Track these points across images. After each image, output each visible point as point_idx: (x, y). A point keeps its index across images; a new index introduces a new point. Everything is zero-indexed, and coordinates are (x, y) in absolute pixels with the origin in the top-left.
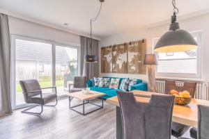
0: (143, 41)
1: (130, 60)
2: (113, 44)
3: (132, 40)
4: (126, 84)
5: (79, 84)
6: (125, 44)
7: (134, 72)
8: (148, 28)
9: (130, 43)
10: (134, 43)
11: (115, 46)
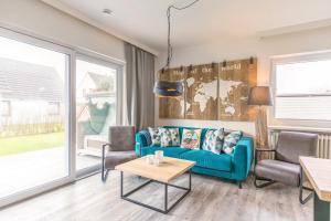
0: (252, 61)
1: (223, 95)
2: (186, 65)
3: (229, 58)
4: (218, 139)
5: (121, 143)
6: (213, 65)
7: (231, 118)
8: (262, 38)
9: (224, 64)
10: (233, 63)
11: (190, 68)
